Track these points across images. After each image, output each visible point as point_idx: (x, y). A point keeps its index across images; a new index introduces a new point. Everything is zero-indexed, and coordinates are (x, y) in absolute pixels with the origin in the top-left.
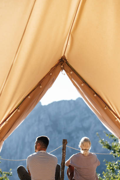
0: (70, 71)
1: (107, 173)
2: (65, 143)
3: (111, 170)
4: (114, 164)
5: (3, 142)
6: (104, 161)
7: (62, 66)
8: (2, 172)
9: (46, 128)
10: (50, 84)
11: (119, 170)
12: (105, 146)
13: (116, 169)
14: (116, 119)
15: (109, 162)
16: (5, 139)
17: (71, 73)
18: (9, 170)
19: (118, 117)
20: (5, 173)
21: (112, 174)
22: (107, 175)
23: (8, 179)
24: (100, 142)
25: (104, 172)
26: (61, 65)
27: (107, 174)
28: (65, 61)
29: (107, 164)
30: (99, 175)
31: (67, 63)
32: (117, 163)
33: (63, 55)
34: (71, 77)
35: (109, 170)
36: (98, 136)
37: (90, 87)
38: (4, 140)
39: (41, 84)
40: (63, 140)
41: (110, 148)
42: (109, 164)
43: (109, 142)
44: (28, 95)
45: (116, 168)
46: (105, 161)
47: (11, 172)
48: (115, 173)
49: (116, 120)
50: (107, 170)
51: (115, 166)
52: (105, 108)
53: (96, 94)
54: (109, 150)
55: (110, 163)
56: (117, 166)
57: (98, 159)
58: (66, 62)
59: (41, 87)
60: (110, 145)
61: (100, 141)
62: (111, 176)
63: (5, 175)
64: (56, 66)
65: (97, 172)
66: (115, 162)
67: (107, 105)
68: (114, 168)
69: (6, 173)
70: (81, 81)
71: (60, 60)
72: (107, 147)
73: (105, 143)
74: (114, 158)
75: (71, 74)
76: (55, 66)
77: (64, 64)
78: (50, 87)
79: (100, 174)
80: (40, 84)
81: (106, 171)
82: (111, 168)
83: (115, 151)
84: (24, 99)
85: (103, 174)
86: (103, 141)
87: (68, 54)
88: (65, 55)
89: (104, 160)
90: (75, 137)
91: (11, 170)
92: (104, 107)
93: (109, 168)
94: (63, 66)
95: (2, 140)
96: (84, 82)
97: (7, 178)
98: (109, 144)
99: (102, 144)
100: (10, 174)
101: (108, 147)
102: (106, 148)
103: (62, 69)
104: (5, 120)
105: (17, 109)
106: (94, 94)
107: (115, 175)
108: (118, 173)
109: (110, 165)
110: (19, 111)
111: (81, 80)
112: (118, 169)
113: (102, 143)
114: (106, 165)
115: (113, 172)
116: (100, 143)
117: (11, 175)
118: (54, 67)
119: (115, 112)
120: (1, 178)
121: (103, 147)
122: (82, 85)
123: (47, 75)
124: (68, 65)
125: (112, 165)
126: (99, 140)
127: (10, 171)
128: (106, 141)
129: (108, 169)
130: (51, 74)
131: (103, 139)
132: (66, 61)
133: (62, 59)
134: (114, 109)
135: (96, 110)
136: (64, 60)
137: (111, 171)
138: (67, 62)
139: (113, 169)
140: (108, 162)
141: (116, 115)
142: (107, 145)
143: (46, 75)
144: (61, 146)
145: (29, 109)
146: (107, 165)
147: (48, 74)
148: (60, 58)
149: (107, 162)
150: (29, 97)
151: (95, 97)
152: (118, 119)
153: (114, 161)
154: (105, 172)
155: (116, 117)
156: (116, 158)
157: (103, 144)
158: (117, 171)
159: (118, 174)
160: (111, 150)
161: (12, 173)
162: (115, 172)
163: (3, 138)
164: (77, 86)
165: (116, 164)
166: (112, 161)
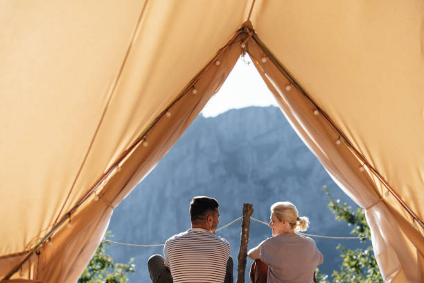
0: (262, 57)
1: (343, 274)
2: (249, 213)
3: (352, 267)
4: (359, 256)
5: (112, 211)
6: (338, 248)
7: (243, 46)
8: (112, 263)
9: (212, 167)
10: (216, 85)
11: (371, 268)
12: (341, 215)
13: (363, 266)
14: (361, 166)
15: (349, 251)
16: (116, 205)
17: (264, 60)
18: (129, 261)
19: (366, 163)
20: (119, 267)
21: (354, 277)
22: (343, 278)
23: (127, 279)
24: (331, 207)
25: (335, 273)
26: (241, 44)
27: (344, 276)
28: (251, 34)
29: (345, 254)
30: (324, 278)
31: (255, 37)
32: (366, 252)
33: (246, 20)
34: (263, 69)
35: (349, 267)
36: (327, 193)
37: (305, 94)
38: (113, 207)
39: (195, 86)
40: (244, 205)
41: (352, 219)
42: (348, 254)
43: (350, 207)
44: (167, 110)
45: (365, 263)
46: (340, 248)
47: (133, 265)
48: (361, 274)
49: (361, 169)
50: (345, 267)
51: (363, 259)
52: (338, 142)
53: (318, 109)
54: (349, 224)
55: (350, 253)
56: (367, 258)
57: (318, 250)
58: (253, 37)
59: (195, 92)
60: (353, 214)
61: (331, 204)
62: (352, 280)
63: (120, 270)
64: (231, 44)
65: (322, 271)
66: (363, 251)
67: (341, 135)
68: (360, 263)
69: (122, 265)
70: (285, 81)
71: (239, 31)
72: (347, 218)
73: (342, 209)
74: (361, 242)
75: (264, 63)
76: (228, 45)
77: (248, 39)
78: (214, 93)
79: (327, 276)
80: (193, 86)
81: (342, 269)
82: (354, 263)
83: (364, 228)
84: (158, 119)
85: (333, 275)
86: (339, 205)
87: (258, 19)
88: (251, 19)
89: (337, 246)
90: (276, 191)
91: (132, 259)
92: (336, 140)
93: (349, 263)
94: (247, 44)
95: (108, 206)
96: (291, 83)
97: (125, 276)
98: (350, 211)
99: (334, 212)
100: (131, 269)
101: (349, 217)
102: (345, 221)
103: (243, 51)
104: (116, 164)
105: (141, 141)
106: (314, 111)
107: (361, 279)
108: (369, 274)
109: (351, 257)
110: (146, 144)
111: (284, 78)
112: (370, 266)
113: (334, 208)
114: (343, 256)
115: (356, 271)
116: (331, 209)
117: (133, 271)
118: (224, 47)
119: (359, 151)
120: (112, 276)
121: (337, 218)
122: (288, 88)
123: (210, 63)
124: (257, 42)
125: (355, 257)
126: (328, 202)
127: (130, 263)
128: (345, 204)
129: (346, 265)
130: (218, 63)
131: (338, 201)
132: (254, 32)
133: (243, 28)
134: (357, 143)
135: (316, 147)
136: (248, 30)
137: (354, 269)
138: (256, 35)
139: (357, 267)
140: (347, 250)
141: (363, 158)
142: (347, 214)
143: (207, 66)
144: (241, 218)
145: (168, 140)
146: (345, 257)
147: (212, 63)
148: (240, 27)
149: (345, 251)
150: (169, 114)
151: (316, 116)
152: (366, 167)
153: (360, 248)
154: (340, 272)
155: (362, 163)
156: (365, 242)
157: (337, 210)
158: (367, 270)
159: (369, 276)
160: (355, 225)
161: (136, 267)
162: (362, 272)
163: (111, 203)
164: (275, 89)
165: (363, 256)
166: (356, 249)
